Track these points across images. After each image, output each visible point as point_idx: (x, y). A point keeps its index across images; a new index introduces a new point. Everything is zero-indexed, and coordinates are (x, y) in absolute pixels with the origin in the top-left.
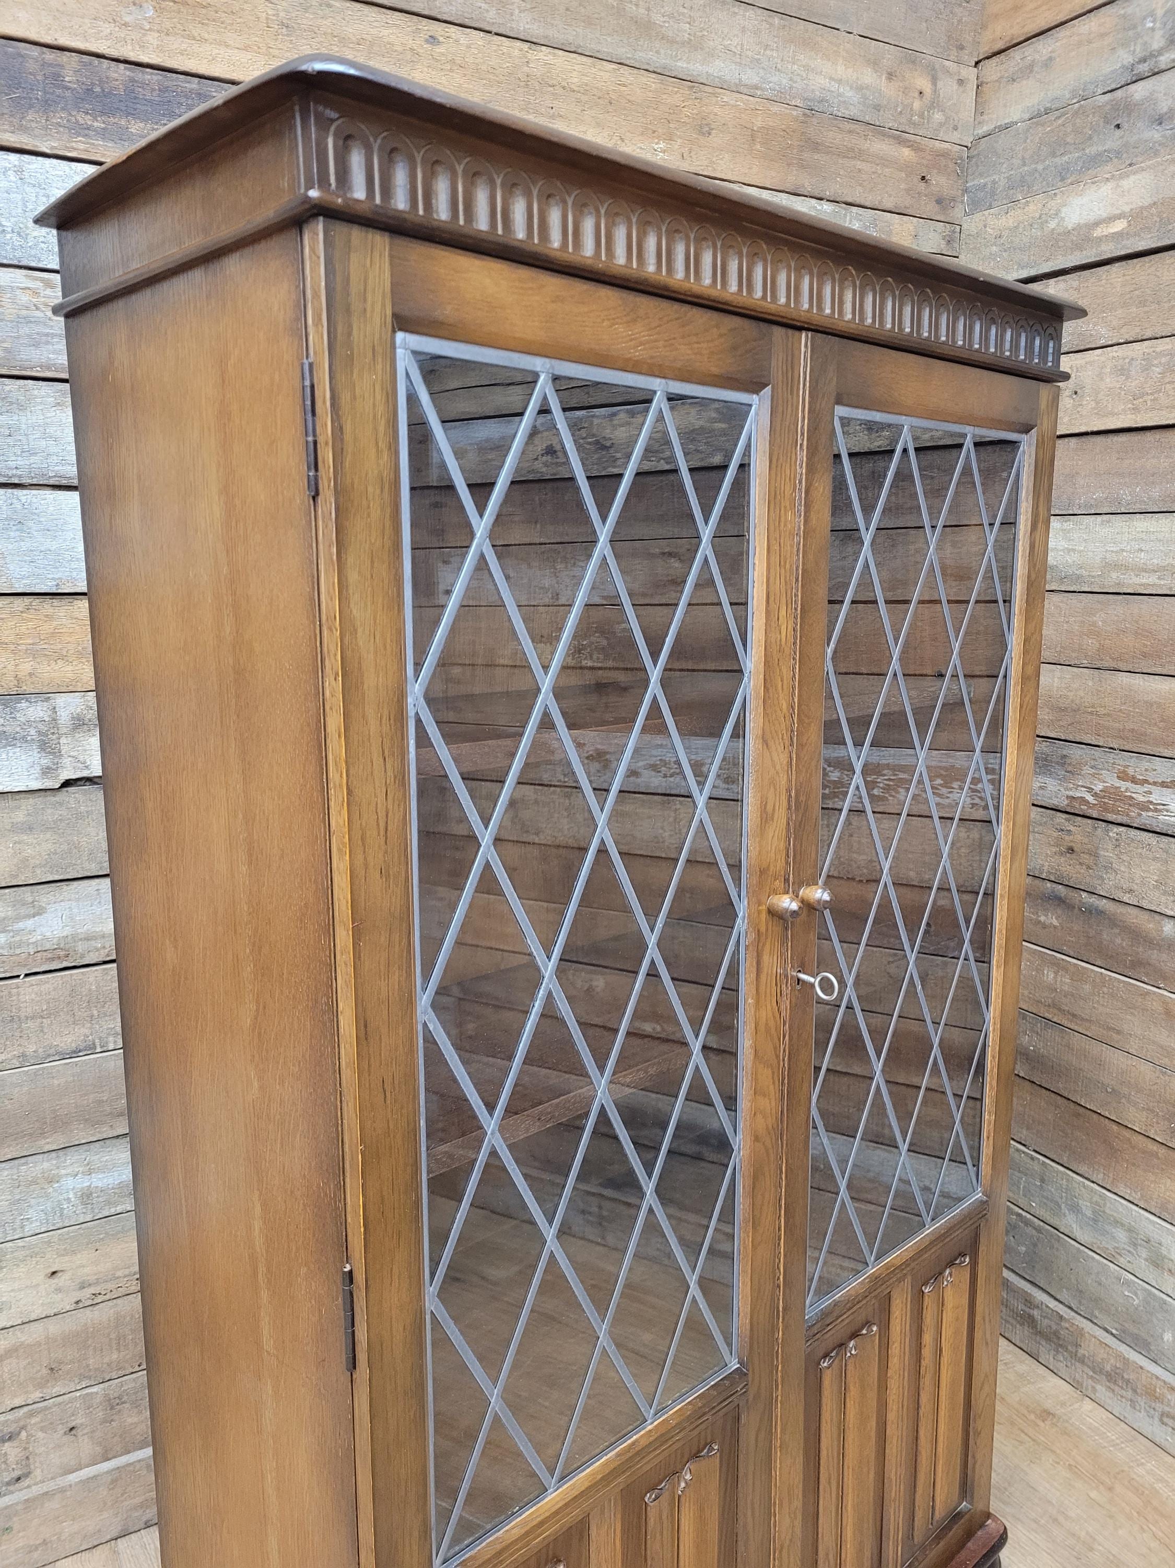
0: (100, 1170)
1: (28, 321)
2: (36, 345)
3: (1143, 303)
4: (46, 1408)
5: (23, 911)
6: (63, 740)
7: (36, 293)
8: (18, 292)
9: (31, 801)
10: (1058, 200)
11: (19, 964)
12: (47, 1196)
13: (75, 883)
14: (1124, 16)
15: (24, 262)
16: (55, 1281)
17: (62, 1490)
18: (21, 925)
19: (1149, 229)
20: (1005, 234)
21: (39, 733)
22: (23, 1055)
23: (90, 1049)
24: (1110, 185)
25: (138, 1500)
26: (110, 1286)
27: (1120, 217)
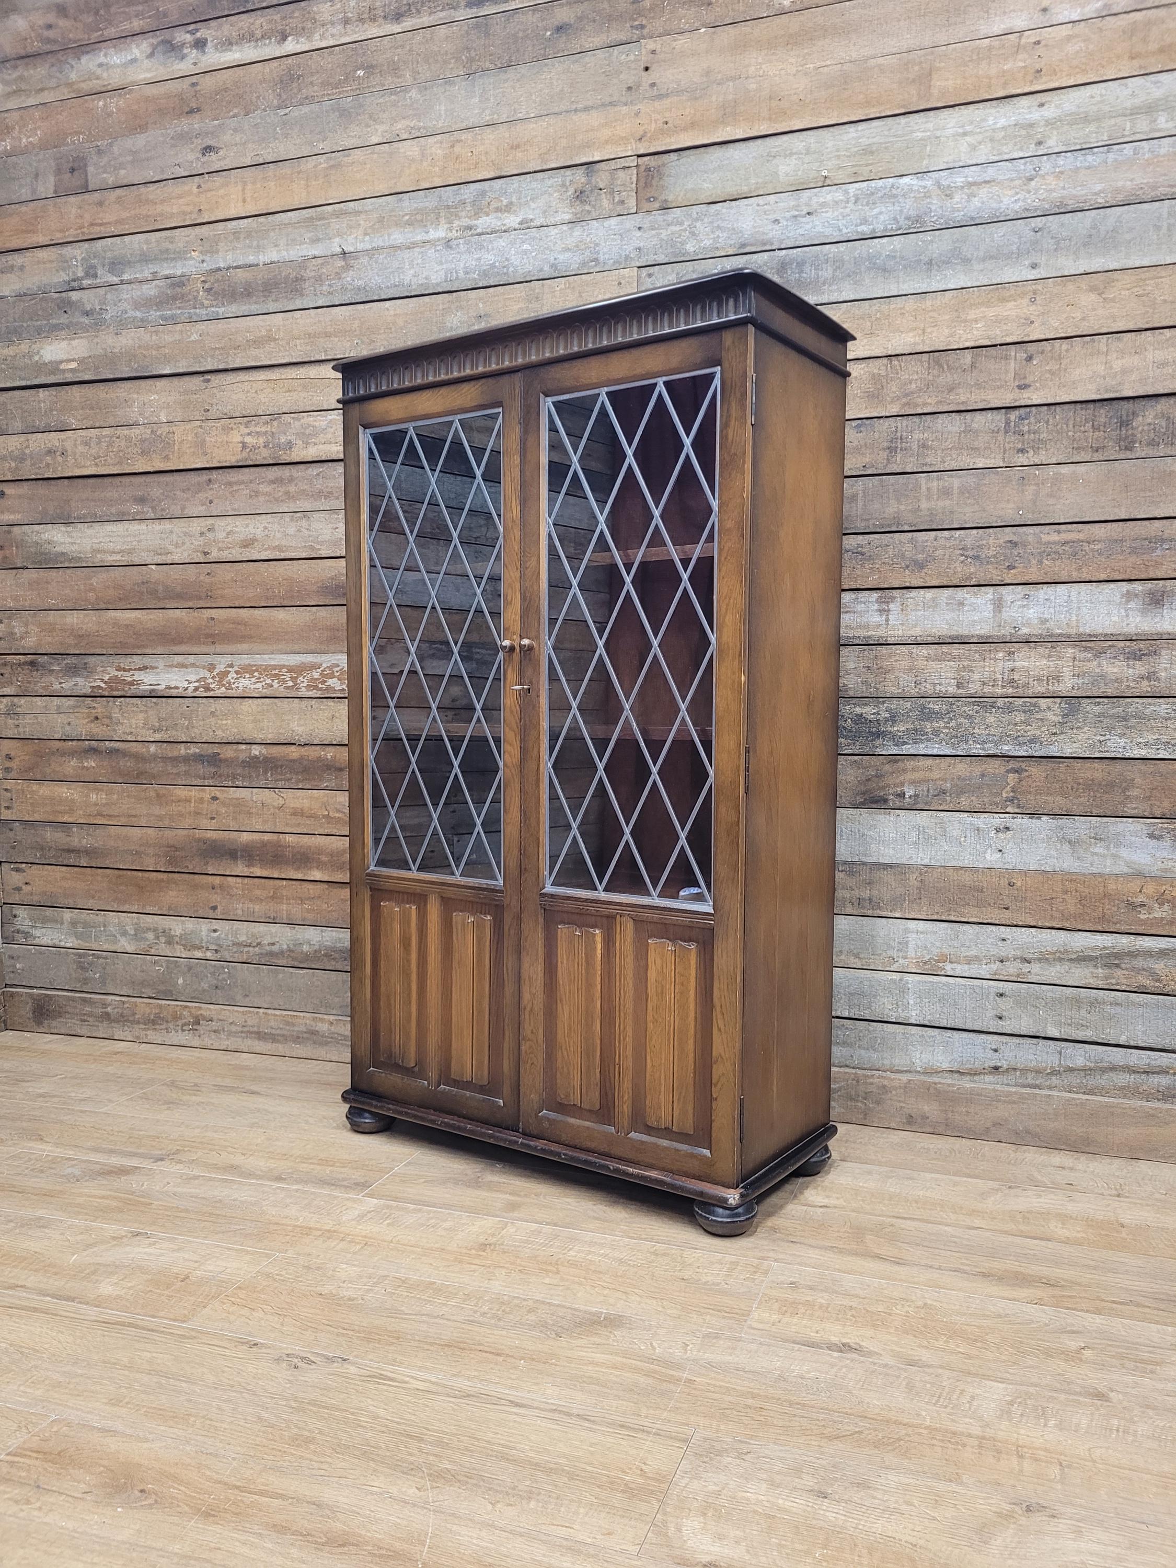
3: (92, 408)
10: (38, 345)
14: (60, 254)
19: (90, 370)
20: (9, 358)
24: (65, 342)
27: (73, 360)
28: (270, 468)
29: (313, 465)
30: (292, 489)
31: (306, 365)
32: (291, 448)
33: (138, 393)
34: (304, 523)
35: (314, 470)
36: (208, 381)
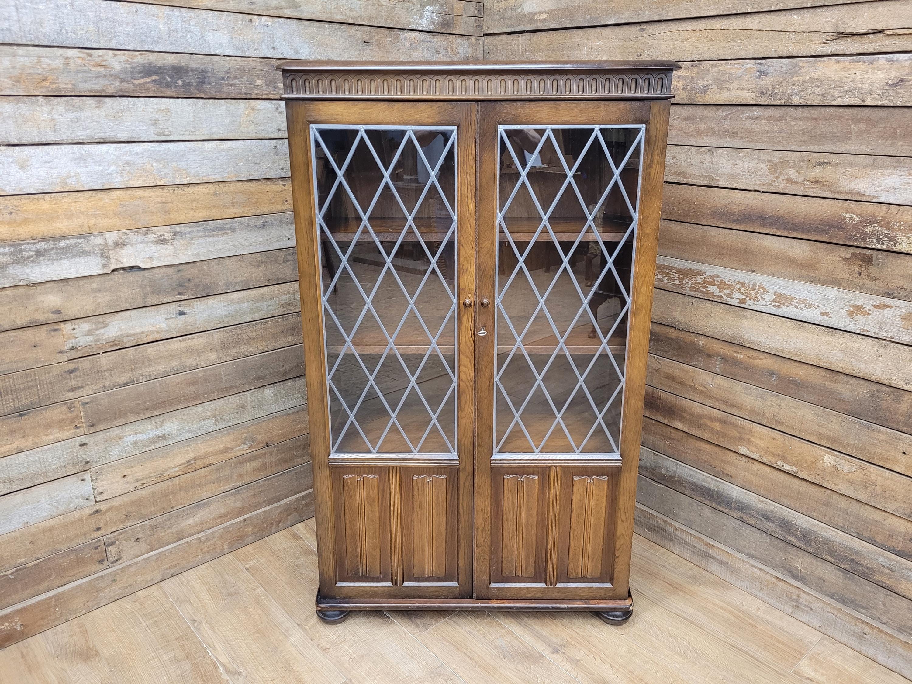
0: (140, 433)
1: (81, 71)
2: (86, 81)
3: (554, 51)
4: (126, 531)
5: (99, 326)
6: (111, 252)
7: (83, 59)
8: (76, 59)
9: (99, 279)
11: (100, 348)
12: (119, 444)
13: (120, 313)
15: (77, 45)
16: (125, 479)
17: (136, 563)
18: (99, 332)
19: (555, 20)
20: (501, 11)
21: (100, 250)
22: (104, 387)
23: (132, 382)
25: (167, 566)
26: (149, 480)
27: (544, 12)
28: (685, 107)
29: (723, 107)
30: (702, 126)
31: (731, 17)
32: (706, 91)
33: (588, 39)
34: (708, 157)
35: (723, 112)
36: (644, 30)
